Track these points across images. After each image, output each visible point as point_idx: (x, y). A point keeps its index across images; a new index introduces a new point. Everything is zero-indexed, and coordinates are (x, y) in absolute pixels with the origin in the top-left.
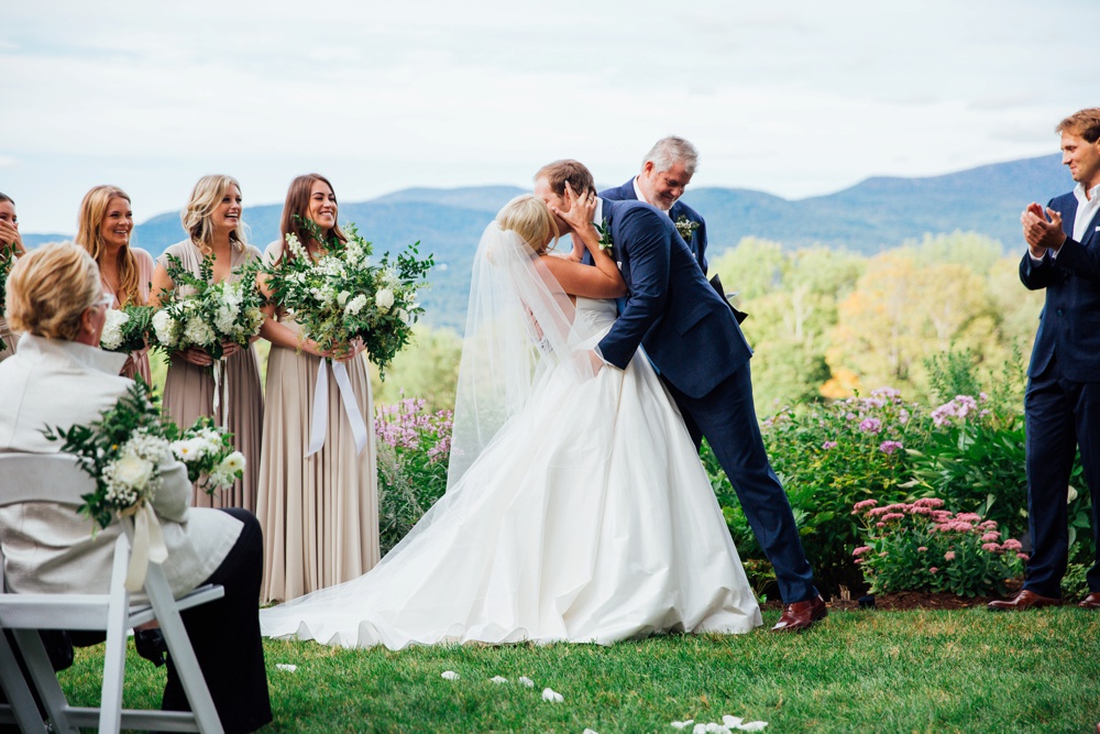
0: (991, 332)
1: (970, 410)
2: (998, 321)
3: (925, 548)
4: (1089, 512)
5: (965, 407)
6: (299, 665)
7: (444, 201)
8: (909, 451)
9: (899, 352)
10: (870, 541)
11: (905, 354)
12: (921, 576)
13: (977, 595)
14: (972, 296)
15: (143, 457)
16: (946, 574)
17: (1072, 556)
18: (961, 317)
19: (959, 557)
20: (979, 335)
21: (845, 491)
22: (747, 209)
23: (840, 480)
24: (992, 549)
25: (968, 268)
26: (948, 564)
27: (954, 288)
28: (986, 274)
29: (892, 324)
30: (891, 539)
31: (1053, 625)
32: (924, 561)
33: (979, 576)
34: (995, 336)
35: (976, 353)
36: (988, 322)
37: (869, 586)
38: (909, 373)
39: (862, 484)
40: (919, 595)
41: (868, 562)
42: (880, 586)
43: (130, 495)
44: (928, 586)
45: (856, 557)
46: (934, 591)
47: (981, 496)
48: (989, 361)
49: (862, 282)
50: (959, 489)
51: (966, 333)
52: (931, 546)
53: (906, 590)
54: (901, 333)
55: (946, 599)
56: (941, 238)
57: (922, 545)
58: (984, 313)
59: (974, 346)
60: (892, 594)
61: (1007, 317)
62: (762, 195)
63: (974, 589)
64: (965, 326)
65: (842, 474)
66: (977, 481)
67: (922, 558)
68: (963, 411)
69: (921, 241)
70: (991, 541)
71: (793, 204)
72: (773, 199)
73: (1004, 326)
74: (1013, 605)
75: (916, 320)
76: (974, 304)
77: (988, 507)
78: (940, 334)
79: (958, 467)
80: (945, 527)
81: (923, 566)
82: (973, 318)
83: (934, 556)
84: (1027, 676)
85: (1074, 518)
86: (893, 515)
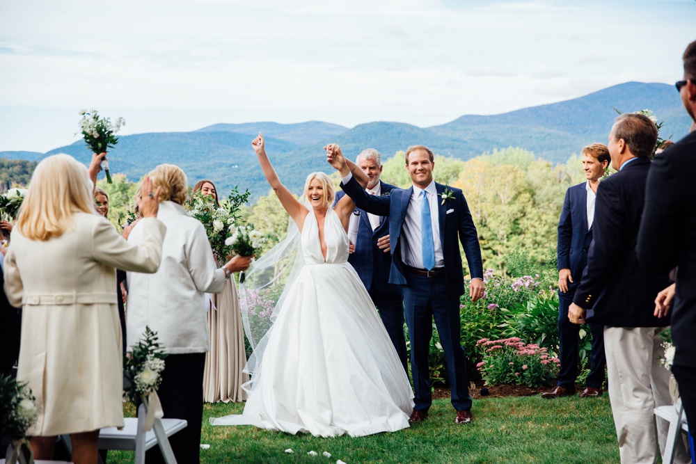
0: (529, 201)
1: (530, 283)
2: (533, 195)
3: (512, 363)
4: (591, 342)
5: (528, 282)
6: (211, 444)
7: (235, 131)
8: (503, 309)
9: (481, 211)
10: (485, 359)
11: (485, 213)
12: (511, 377)
13: (538, 386)
14: (519, 182)
15: (154, 370)
16: (523, 376)
17: (584, 365)
18: (514, 193)
19: (529, 367)
20: (523, 203)
21: (471, 330)
22: (399, 133)
23: (468, 325)
24: (545, 363)
25: (517, 167)
26: (524, 371)
27: (510, 177)
28: (526, 170)
29: (477, 197)
30: (495, 358)
31: (578, 407)
32: (512, 369)
33: (539, 377)
34: (531, 202)
35: (522, 212)
36: (528, 195)
37: (485, 381)
38: (487, 223)
39: (479, 326)
40: (510, 387)
41: (484, 370)
42: (491, 382)
43: (147, 388)
44: (514, 382)
45: (478, 367)
46: (518, 384)
47: (539, 335)
48: (529, 216)
49: (461, 175)
50: (527, 330)
51: (517, 201)
52: (516, 362)
53: (503, 383)
54: (482, 201)
55: (524, 390)
56: (503, 151)
57: (511, 361)
58: (525, 190)
59: (521, 208)
60: (496, 386)
61: (538, 192)
62: (407, 126)
63: (537, 383)
64: (516, 198)
65: (469, 321)
66: (537, 327)
67: (511, 368)
68: (527, 284)
69: (491, 153)
70: (545, 359)
71: (423, 130)
72: (413, 128)
73: (536, 197)
74: (554, 394)
75: (490, 195)
76: (520, 186)
77: (543, 339)
78: (503, 201)
79: (527, 321)
80: (522, 352)
81: (511, 372)
82: (520, 193)
83: (517, 367)
84: (568, 443)
85: (585, 345)
86: (496, 346)
